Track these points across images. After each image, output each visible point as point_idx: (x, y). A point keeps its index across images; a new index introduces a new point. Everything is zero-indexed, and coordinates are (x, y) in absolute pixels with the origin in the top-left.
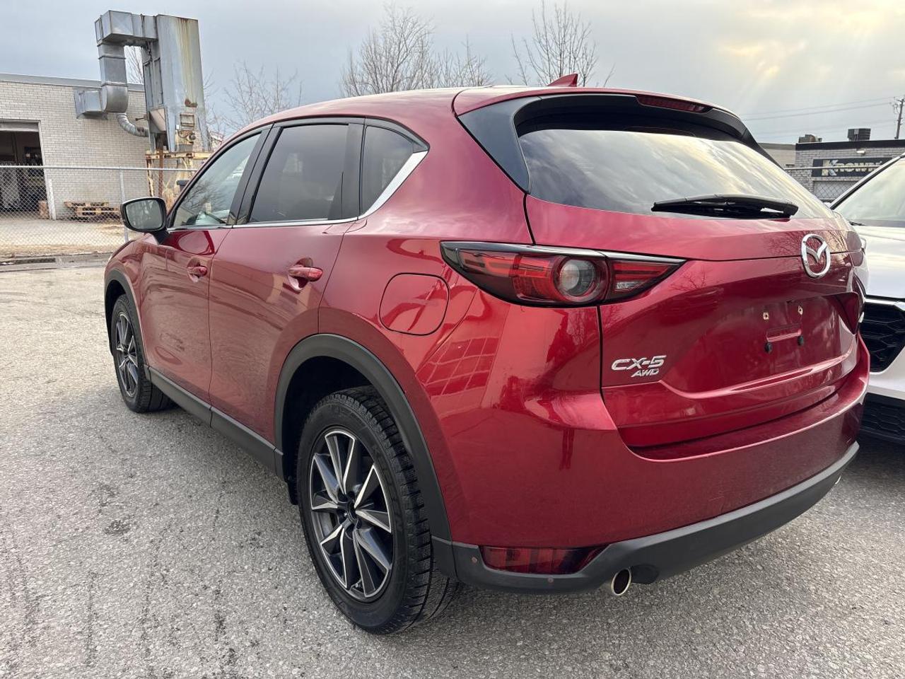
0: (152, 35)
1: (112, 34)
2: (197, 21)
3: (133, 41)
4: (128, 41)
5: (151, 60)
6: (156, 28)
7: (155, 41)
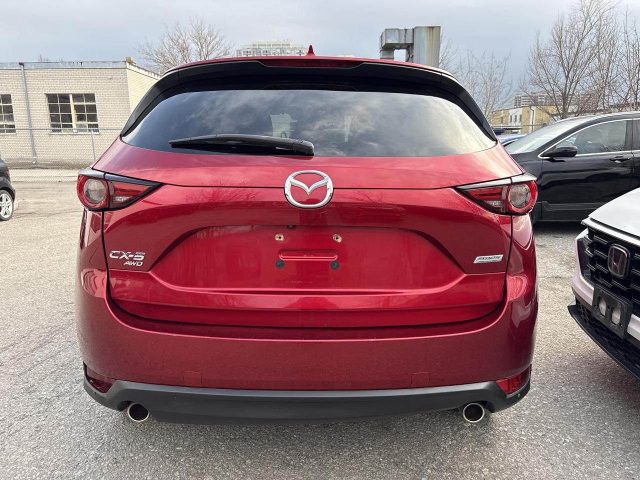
0: (409, 41)
1: (386, 44)
2: (440, 27)
3: (400, 46)
4: (397, 47)
5: (410, 56)
6: (413, 36)
7: (412, 44)
